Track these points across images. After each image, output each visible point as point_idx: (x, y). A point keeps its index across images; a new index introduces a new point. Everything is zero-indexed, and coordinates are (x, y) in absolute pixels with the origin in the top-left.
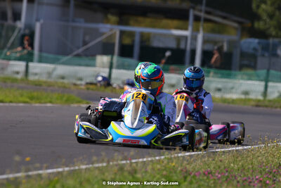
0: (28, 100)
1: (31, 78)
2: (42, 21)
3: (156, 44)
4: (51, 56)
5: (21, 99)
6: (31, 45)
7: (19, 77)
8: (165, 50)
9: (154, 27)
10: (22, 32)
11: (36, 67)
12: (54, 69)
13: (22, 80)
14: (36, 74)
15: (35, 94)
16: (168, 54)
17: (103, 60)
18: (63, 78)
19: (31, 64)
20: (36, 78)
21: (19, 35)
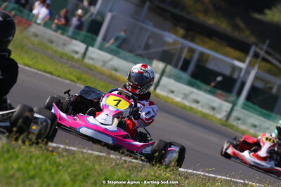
0: (75, 79)
1: (87, 61)
2: (114, 13)
5: (69, 76)
7: (76, 56)
8: (218, 74)
9: (217, 51)
10: (93, 17)
11: (94, 52)
12: (111, 60)
13: (77, 60)
14: (93, 59)
15: (84, 76)
16: (219, 79)
17: (159, 65)
18: (116, 70)
19: (90, 49)
20: (91, 62)
21: (90, 19)
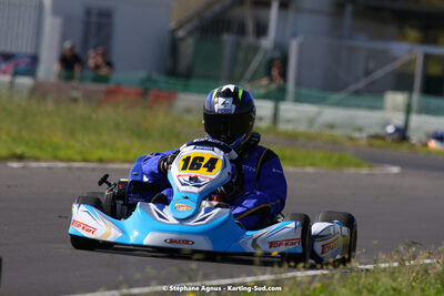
1: (282, 127)
2: (301, 38)
4: (315, 93)
6: (284, 75)
11: (289, 109)
12: (319, 114)
14: (289, 121)
15: (288, 152)
17: (396, 99)
18: (331, 126)
19: (283, 106)
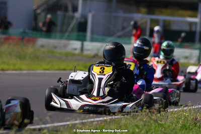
1: (85, 53)
2: (93, 13)
3: (175, 27)
7: (77, 52)
14: (88, 50)
16: (183, 35)
21: (77, 23)
